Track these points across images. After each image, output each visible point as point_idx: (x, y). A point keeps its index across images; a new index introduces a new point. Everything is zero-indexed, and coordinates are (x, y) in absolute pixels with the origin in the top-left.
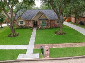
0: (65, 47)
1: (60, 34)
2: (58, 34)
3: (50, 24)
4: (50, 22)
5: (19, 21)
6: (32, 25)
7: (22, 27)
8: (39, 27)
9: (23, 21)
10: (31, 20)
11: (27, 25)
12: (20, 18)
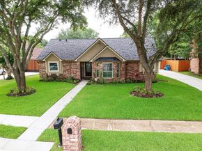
0: (148, 130)
2: (138, 96)
3: (123, 72)
4: (123, 65)
5: (49, 62)
6: (79, 74)
7: (54, 78)
8: (96, 79)
9: (57, 62)
10: (76, 61)
11: (67, 74)
12: (51, 55)
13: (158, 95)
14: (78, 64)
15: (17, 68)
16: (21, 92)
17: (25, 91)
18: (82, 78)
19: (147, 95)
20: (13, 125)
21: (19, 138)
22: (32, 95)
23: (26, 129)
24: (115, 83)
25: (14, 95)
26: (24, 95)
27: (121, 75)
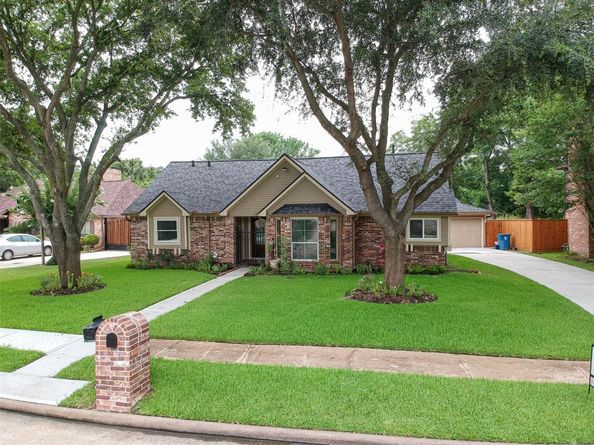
1: (376, 300)
2: (361, 299)
4: (348, 226)
5: (156, 220)
6: (231, 249)
7: (166, 261)
8: (274, 263)
9: (177, 219)
10: (224, 213)
11: (200, 250)
12: (162, 200)
13: (417, 298)
14: (230, 221)
15: (61, 224)
16: (65, 287)
17: (76, 285)
18: (240, 262)
19: (388, 298)
20: (13, 346)
21: (18, 371)
22: (89, 294)
23: (42, 355)
24: (322, 273)
25: (47, 293)
26: (71, 293)
27: (343, 253)
